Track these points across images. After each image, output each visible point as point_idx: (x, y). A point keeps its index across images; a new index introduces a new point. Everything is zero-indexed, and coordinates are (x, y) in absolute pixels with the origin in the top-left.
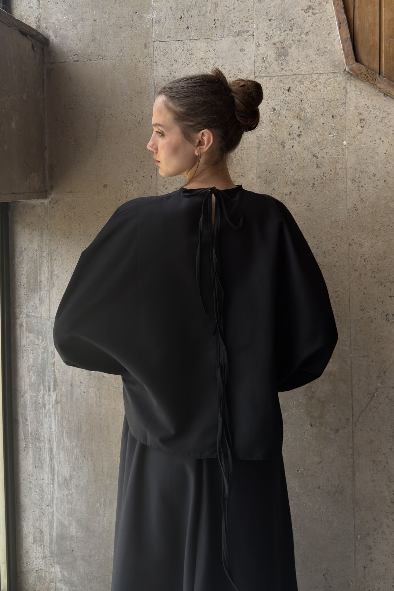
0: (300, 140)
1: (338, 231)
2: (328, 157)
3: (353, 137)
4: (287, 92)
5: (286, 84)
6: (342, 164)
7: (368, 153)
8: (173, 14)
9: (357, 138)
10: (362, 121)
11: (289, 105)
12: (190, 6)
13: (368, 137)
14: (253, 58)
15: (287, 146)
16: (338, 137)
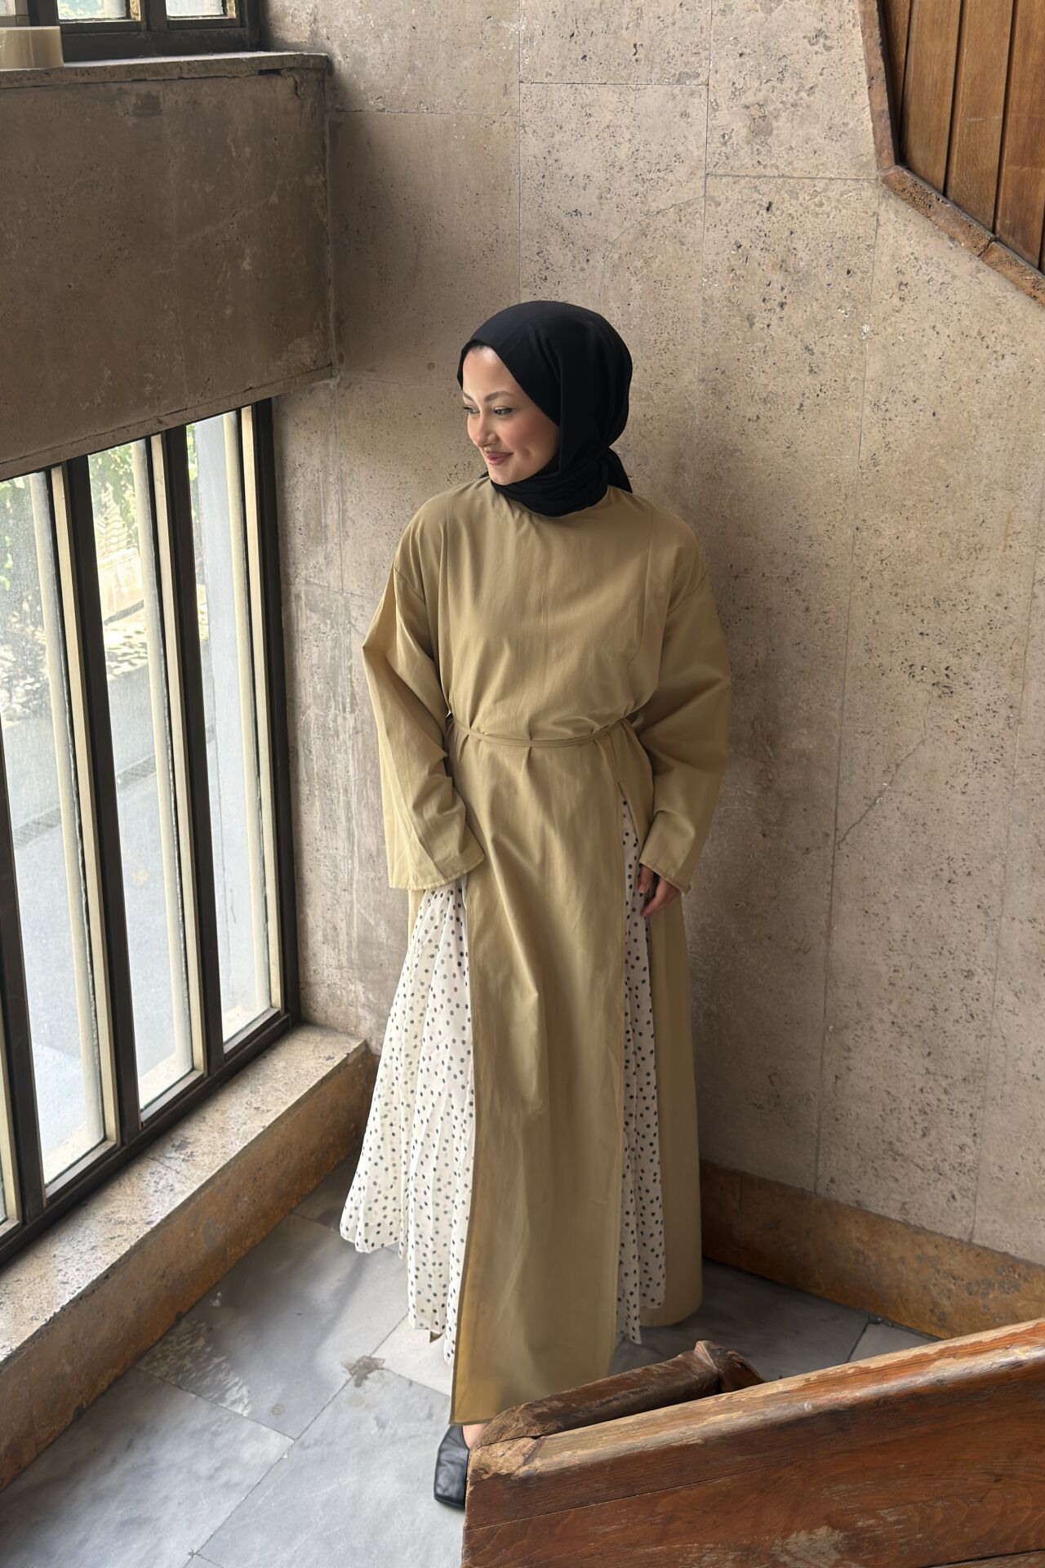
0: (783, 314)
1: (838, 501)
2: (833, 353)
3: (882, 318)
4: (765, 211)
5: (763, 194)
6: (858, 370)
7: (909, 354)
8: (557, 26)
9: (889, 322)
10: (903, 287)
11: (766, 239)
12: (590, 10)
13: (911, 321)
14: (704, 134)
15: (757, 324)
16: (854, 315)
